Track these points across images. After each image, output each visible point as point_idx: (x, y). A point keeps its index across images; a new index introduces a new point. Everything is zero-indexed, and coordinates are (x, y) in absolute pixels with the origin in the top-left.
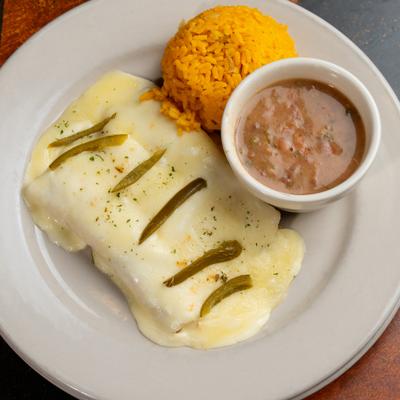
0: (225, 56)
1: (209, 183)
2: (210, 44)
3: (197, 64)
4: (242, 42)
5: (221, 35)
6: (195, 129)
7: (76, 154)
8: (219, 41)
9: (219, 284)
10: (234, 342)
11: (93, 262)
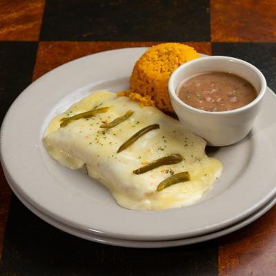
0: (169, 61)
1: (160, 126)
2: (160, 56)
3: (152, 65)
4: (179, 53)
5: (167, 51)
6: (151, 105)
8: (166, 54)
9: (169, 175)
10: (180, 206)
11: (88, 174)
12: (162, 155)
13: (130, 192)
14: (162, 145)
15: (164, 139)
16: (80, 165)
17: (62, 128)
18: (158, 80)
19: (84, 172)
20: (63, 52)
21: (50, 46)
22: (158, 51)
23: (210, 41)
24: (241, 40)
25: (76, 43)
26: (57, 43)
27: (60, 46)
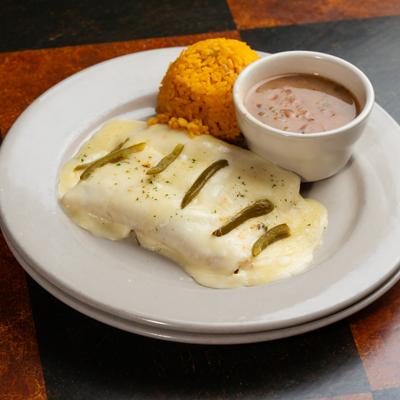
0: (219, 65)
2: (203, 60)
3: (196, 74)
4: (232, 52)
5: (212, 52)
6: (204, 133)
7: (102, 165)
8: (212, 55)
9: (261, 232)
10: (289, 275)
11: (139, 244)
12: (244, 204)
13: (213, 263)
14: (241, 189)
15: (241, 180)
16: (125, 232)
17: (84, 182)
18: (211, 96)
19: (133, 241)
20: (28, 67)
21: (7, 60)
22: (199, 52)
23: (235, 28)
24: (279, 23)
25: (43, 51)
26: (16, 54)
27: (22, 58)
